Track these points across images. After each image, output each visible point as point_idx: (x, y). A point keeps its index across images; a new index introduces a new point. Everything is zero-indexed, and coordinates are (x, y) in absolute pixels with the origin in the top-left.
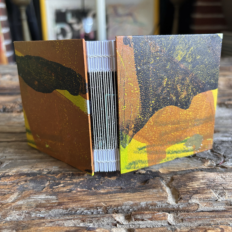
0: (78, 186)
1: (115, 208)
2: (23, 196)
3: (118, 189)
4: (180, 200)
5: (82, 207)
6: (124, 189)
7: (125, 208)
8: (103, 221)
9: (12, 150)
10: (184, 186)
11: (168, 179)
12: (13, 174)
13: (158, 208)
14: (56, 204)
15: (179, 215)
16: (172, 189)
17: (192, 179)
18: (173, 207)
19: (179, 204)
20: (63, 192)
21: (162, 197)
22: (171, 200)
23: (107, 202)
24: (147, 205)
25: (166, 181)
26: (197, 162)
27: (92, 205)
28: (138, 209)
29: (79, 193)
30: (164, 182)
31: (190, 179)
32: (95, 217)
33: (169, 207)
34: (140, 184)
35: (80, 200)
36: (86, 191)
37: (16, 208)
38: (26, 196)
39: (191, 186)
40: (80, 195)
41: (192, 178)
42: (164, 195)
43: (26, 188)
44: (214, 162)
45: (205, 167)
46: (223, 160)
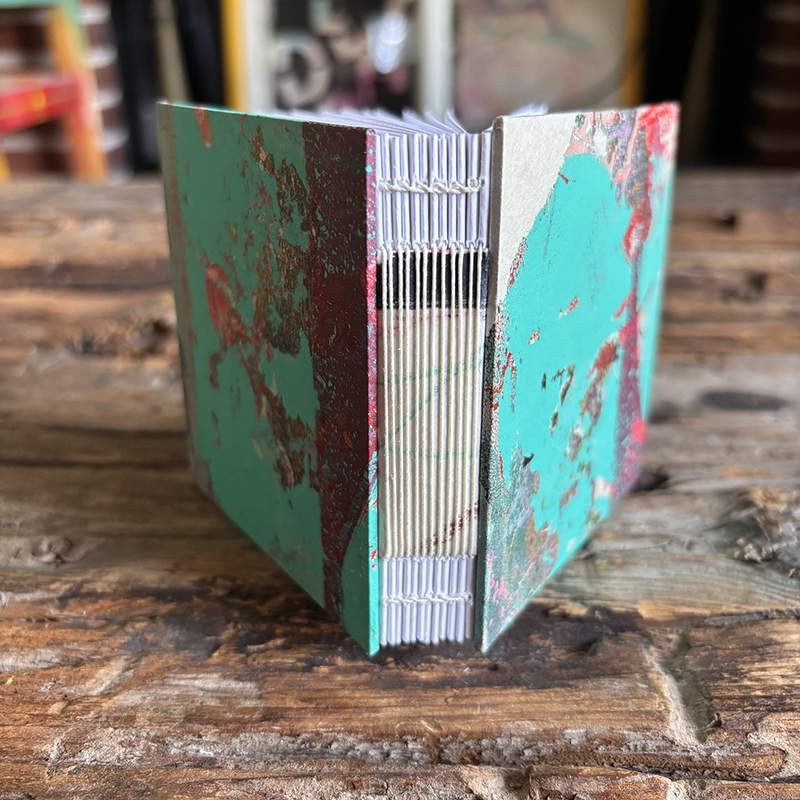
0: (336, 648)
1: (470, 743)
2: (143, 672)
3: (482, 667)
4: (713, 732)
5: (350, 732)
6: (504, 670)
7: (507, 747)
8: (425, 791)
9: (107, 500)
10: (731, 674)
11: (669, 640)
12: (108, 590)
13: (631, 752)
14: (257, 715)
15: (708, 789)
16: (684, 683)
17: (763, 649)
18: (686, 754)
19: (711, 744)
20: (281, 669)
21: (648, 713)
22: (680, 730)
23: (440, 717)
24: (588, 740)
25: (660, 647)
26: (782, 584)
27: (387, 725)
28: (555, 752)
29: (339, 678)
30: (656, 654)
31: (754, 648)
32: (395, 775)
33: (673, 754)
34: (563, 654)
35: (345, 707)
36: (365, 671)
37: (116, 719)
38: (151, 676)
39: (758, 680)
40: (343, 686)
41: (761, 647)
42: (654, 705)
43: (153, 644)
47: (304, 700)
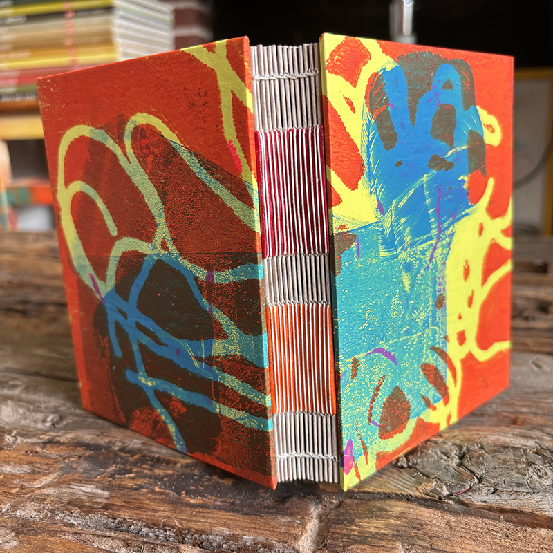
0: (158, 482)
1: (196, 536)
2: (61, 481)
4: (321, 549)
5: (140, 520)
7: (214, 541)
10: (348, 522)
12: (66, 441)
14: (100, 506)
16: (322, 524)
20: (124, 487)
21: (290, 534)
22: (305, 545)
23: (184, 520)
24: (255, 544)
25: (325, 506)
26: (407, 480)
27: (158, 520)
28: (238, 548)
29: (149, 495)
30: (319, 509)
32: (149, 543)
34: (272, 502)
35: (142, 508)
36: (165, 494)
37: (37, 499)
38: (64, 483)
39: (359, 526)
40: (149, 499)
41: (376, 511)
42: (296, 531)
43: (75, 469)
44: (444, 487)
45: (418, 494)
46: (469, 487)
47: (125, 502)
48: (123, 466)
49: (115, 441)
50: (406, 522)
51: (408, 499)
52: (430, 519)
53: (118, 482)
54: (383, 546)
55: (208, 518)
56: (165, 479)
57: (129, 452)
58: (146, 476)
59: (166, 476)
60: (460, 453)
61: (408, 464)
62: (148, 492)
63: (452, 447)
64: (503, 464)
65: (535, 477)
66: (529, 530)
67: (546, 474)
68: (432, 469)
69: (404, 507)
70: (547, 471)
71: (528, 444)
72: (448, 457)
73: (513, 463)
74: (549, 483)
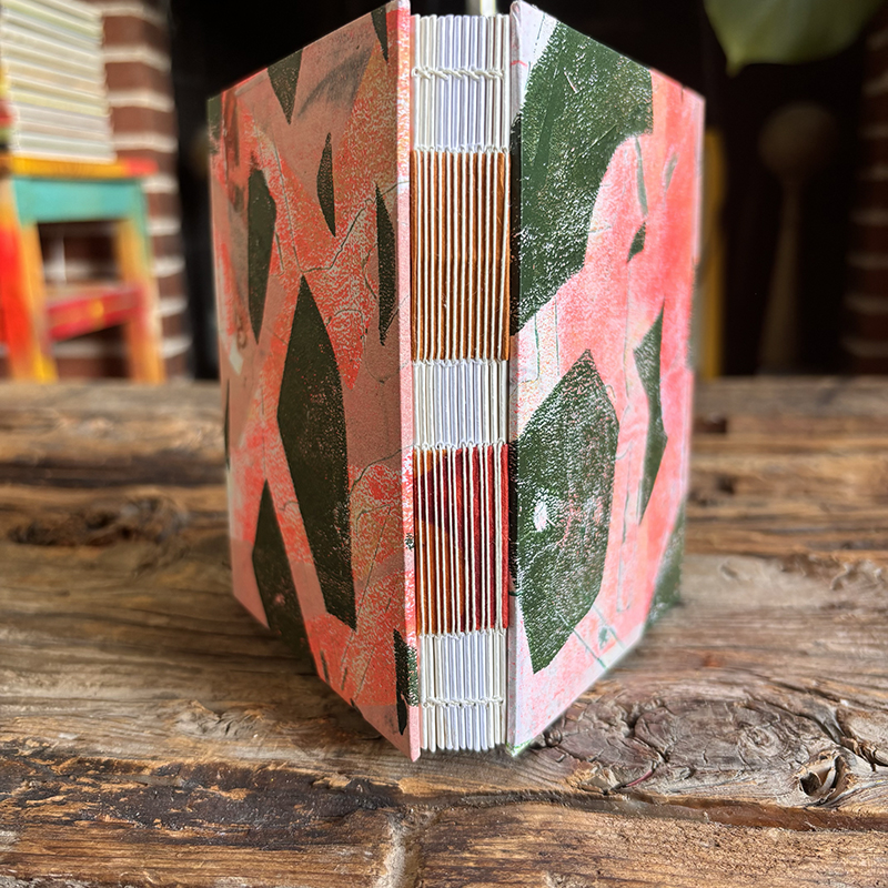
0: (108, 807)
3: (239, 832)
5: (77, 878)
10: (456, 847)
11: (424, 817)
16: (411, 854)
17: (500, 827)
20: (45, 821)
21: (357, 876)
25: (412, 823)
26: (548, 768)
29: (94, 832)
30: (403, 829)
31: (493, 825)
34: (319, 824)
35: (82, 856)
41: (501, 824)
42: (367, 870)
44: (611, 774)
45: (569, 789)
46: (650, 770)
47: (49, 848)
48: (40, 783)
49: (25, 740)
50: (554, 838)
51: (553, 799)
52: (592, 829)
53: (32, 813)
54: (519, 882)
55: (206, 862)
56: (122, 800)
57: (52, 756)
58: (85, 798)
59: (125, 793)
60: (628, 716)
61: (547, 742)
62: (91, 827)
63: (616, 708)
64: (699, 729)
65: (751, 745)
66: (751, 831)
67: (767, 739)
68: (588, 747)
69: (548, 813)
70: (768, 734)
71: (733, 695)
72: (611, 725)
73: (714, 726)
74: (773, 753)
